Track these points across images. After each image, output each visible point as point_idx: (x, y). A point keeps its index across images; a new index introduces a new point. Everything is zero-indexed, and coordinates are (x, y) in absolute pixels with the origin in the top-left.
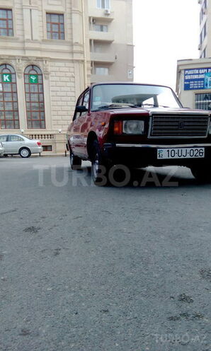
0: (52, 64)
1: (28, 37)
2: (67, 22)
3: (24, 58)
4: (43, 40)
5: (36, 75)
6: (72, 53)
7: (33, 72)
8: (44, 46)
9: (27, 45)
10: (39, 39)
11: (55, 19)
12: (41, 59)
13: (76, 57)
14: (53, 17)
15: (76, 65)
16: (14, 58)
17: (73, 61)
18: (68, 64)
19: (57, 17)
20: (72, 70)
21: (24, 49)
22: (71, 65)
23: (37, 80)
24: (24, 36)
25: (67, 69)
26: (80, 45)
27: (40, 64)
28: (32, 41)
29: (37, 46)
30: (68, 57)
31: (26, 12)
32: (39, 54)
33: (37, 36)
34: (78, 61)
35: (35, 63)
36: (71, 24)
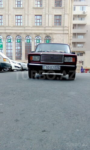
0: (55, 35)
1: (47, 25)
2: (62, 18)
3: (44, 33)
4: (52, 26)
5: (49, 40)
6: (64, 30)
7: (48, 39)
8: (52, 29)
9: (46, 28)
10: (51, 26)
11: (58, 18)
12: (51, 34)
13: (65, 32)
14: (57, 16)
15: (65, 35)
16: (41, 33)
17: (64, 34)
18: (62, 35)
19: (59, 16)
20: (63, 37)
21: (45, 30)
22: (63, 35)
23: (49, 42)
24: (45, 25)
25: (61, 37)
26: (67, 27)
27: (51, 36)
28: (49, 27)
29: (50, 28)
30: (62, 32)
31: (47, 16)
32: (50, 32)
33: (50, 25)
34: (66, 34)
35: (49, 35)
36: (64, 19)
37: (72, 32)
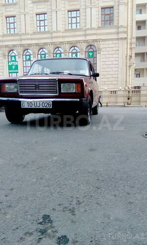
0: (103, 43)
1: (88, 26)
2: (115, 11)
3: (85, 41)
4: (98, 28)
5: (93, 52)
6: (118, 33)
7: (91, 50)
8: (98, 32)
9: (88, 32)
10: (96, 27)
11: (107, 11)
12: (96, 41)
13: (121, 36)
14: (106, 10)
15: (121, 42)
16: (79, 42)
17: (118, 39)
18: (114, 42)
19: (109, 9)
20: (117, 45)
21: (85, 35)
22: (117, 42)
23: (93, 54)
24: (86, 26)
25: (113, 45)
26: (124, 27)
27: (96, 44)
28: (92, 29)
29: (94, 32)
30: (115, 36)
31: (88, 10)
32: (95, 37)
33: (94, 25)
34: (122, 39)
35: (92, 44)
36: (118, 13)
37: (134, 36)
